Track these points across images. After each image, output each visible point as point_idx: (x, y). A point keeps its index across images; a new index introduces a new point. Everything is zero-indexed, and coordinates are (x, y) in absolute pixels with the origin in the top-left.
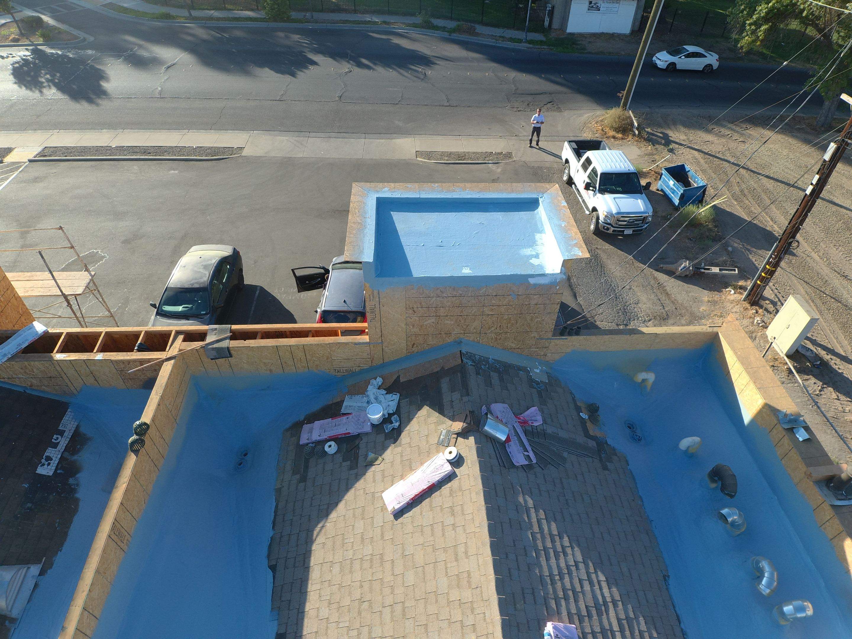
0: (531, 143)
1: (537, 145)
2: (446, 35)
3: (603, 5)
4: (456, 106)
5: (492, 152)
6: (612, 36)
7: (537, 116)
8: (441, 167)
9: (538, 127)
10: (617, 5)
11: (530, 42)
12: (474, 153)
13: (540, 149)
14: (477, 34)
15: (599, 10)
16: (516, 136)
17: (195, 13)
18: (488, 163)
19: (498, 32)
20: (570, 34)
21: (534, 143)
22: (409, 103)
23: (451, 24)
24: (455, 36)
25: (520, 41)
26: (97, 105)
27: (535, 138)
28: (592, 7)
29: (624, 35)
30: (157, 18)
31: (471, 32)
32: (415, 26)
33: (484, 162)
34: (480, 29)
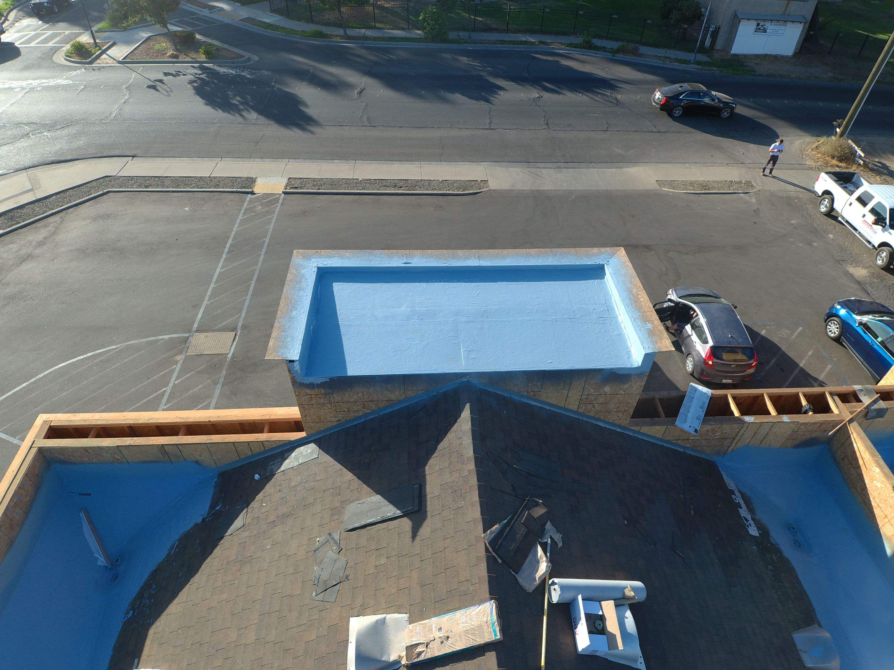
0: (764, 172)
1: (771, 173)
2: (609, 55)
3: (770, 27)
4: (666, 132)
5: (732, 181)
6: (776, 58)
7: (778, 145)
8: (693, 197)
9: (777, 156)
10: (783, 28)
11: (698, 63)
12: (714, 182)
13: (774, 177)
14: (641, 55)
15: (766, 32)
16: (741, 163)
17: (350, 32)
18: (739, 193)
19: (661, 52)
20: (734, 54)
21: (767, 171)
22: (618, 130)
23: (614, 45)
24: (619, 56)
25: (687, 62)
26: (312, 132)
27: (770, 166)
28: (759, 29)
29: (787, 57)
30: (311, 36)
31: (635, 52)
32: (576, 46)
33: (734, 192)
34: (643, 50)
